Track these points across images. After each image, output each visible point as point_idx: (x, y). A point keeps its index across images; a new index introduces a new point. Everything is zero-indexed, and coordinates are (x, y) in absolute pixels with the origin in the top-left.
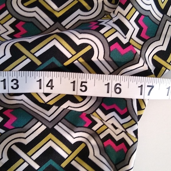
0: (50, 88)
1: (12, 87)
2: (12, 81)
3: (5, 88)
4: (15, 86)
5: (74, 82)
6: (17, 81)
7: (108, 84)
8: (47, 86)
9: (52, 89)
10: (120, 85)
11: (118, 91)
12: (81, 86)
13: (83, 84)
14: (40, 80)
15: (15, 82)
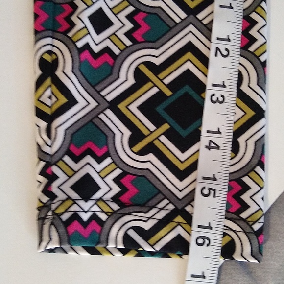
0: (208, 145)
1: (213, 95)
2: (222, 96)
3: (214, 85)
4: (214, 99)
5: (215, 179)
6: (221, 103)
7: (210, 228)
8: (211, 141)
9: (207, 147)
10: (208, 245)
11: (200, 241)
12: (210, 189)
13: (212, 192)
14: (219, 132)
15: (221, 99)
